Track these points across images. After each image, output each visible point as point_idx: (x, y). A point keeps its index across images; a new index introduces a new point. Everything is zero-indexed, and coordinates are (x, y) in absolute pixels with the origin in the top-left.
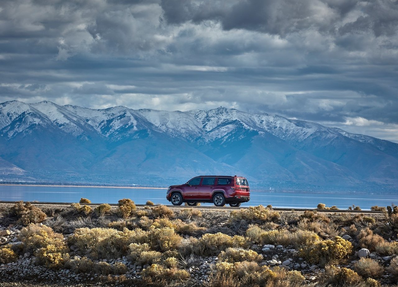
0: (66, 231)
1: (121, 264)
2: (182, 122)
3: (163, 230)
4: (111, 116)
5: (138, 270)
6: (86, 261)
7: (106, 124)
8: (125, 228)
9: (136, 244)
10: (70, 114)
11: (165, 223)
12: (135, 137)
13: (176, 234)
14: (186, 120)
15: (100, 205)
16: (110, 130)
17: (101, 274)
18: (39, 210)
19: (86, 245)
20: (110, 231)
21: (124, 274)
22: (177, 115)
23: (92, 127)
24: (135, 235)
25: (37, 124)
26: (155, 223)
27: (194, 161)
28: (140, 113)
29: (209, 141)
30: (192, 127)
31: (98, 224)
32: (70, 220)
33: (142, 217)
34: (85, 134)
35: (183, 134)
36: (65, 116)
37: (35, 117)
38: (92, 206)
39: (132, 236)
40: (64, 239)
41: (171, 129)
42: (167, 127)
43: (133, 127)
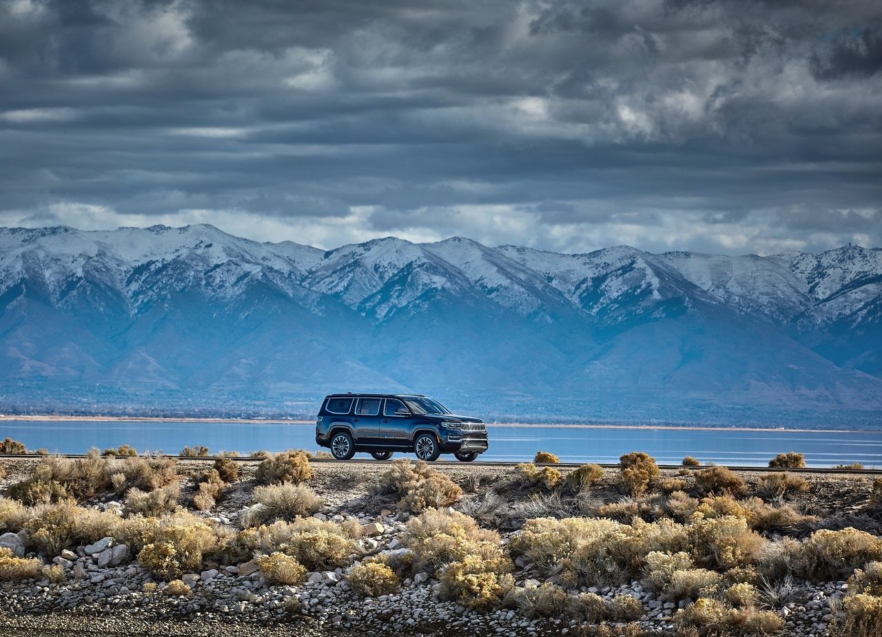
0: (505, 525)
1: (628, 597)
2: (762, 280)
3: (720, 522)
4: (603, 268)
5: (667, 612)
6: (551, 593)
7: (592, 286)
8: (637, 517)
9: (660, 554)
10: (511, 266)
11: (725, 506)
12: (657, 314)
13: (750, 530)
14: (770, 276)
15: (580, 466)
16: (601, 300)
17: (585, 619)
18: (444, 479)
19: (551, 556)
20: (602, 525)
21: (636, 619)
22: (750, 264)
23: (560, 294)
24: (660, 532)
25: (439, 288)
26: (702, 507)
27: (791, 366)
28: (667, 261)
29: (823, 321)
30: (783, 291)
31: (575, 508)
32: (513, 501)
33: (675, 492)
34: (544, 310)
35: (763, 307)
36: (502, 270)
37: (434, 274)
38: (563, 468)
39: (652, 535)
40: (502, 542)
41: (737, 295)
42: (727, 292)
43: (651, 292)
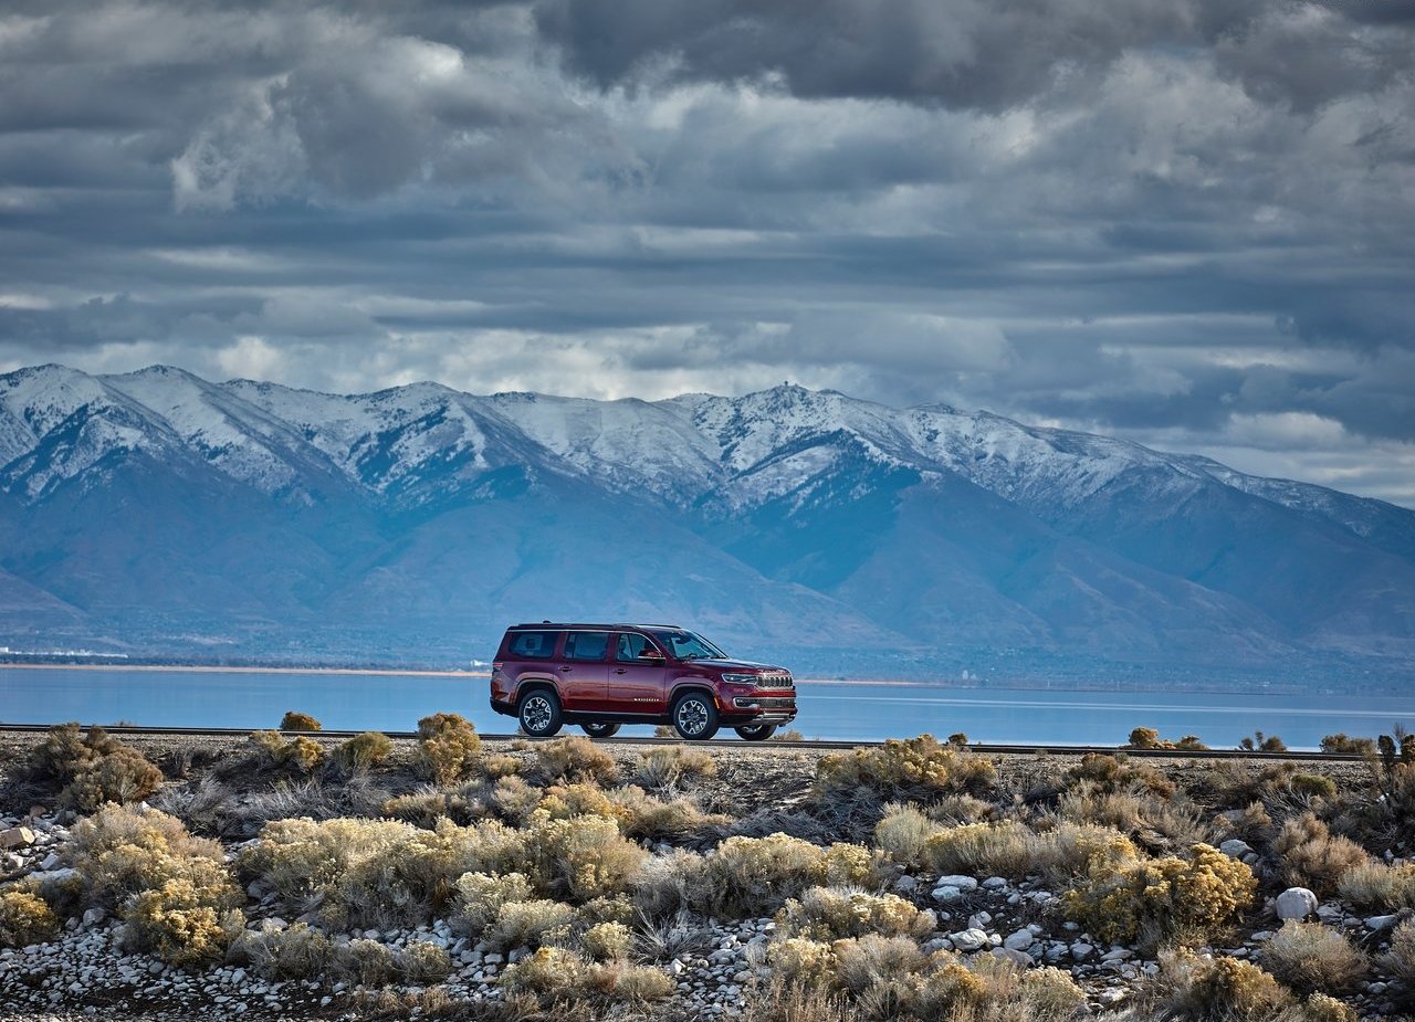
0: (231, 831)
1: (428, 946)
2: (648, 439)
3: (576, 826)
4: (395, 418)
5: (489, 969)
6: (304, 939)
7: (377, 447)
8: (443, 817)
9: (481, 876)
10: (247, 413)
11: (584, 800)
12: (480, 493)
13: (624, 839)
14: (660, 432)
15: (353, 736)
16: (393, 469)
17: (360, 982)
18: (134, 756)
19: (305, 881)
20: (388, 831)
21: (440, 981)
22: (629, 414)
23: (327, 459)
24: (480, 842)
25: (131, 448)
26: (548, 800)
27: (693, 577)
28: (498, 408)
29: (744, 505)
30: (682, 457)
31: (344, 804)
32: (245, 791)
33: (504, 778)
34: (301, 485)
35: (650, 482)
36: (231, 419)
37: (123, 424)
38: (326, 739)
39: (468, 845)
40: (227, 858)
41: (609, 464)
42: (593, 457)
43: (472, 457)
